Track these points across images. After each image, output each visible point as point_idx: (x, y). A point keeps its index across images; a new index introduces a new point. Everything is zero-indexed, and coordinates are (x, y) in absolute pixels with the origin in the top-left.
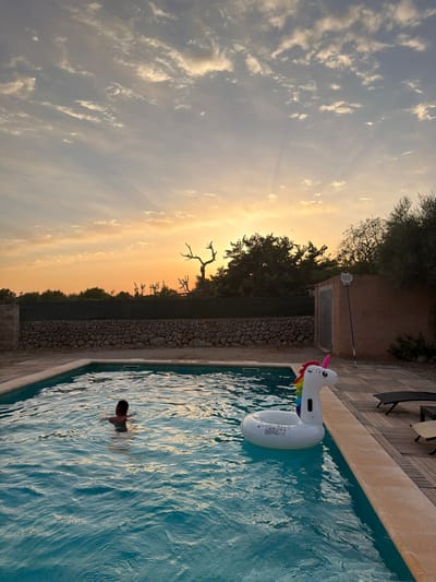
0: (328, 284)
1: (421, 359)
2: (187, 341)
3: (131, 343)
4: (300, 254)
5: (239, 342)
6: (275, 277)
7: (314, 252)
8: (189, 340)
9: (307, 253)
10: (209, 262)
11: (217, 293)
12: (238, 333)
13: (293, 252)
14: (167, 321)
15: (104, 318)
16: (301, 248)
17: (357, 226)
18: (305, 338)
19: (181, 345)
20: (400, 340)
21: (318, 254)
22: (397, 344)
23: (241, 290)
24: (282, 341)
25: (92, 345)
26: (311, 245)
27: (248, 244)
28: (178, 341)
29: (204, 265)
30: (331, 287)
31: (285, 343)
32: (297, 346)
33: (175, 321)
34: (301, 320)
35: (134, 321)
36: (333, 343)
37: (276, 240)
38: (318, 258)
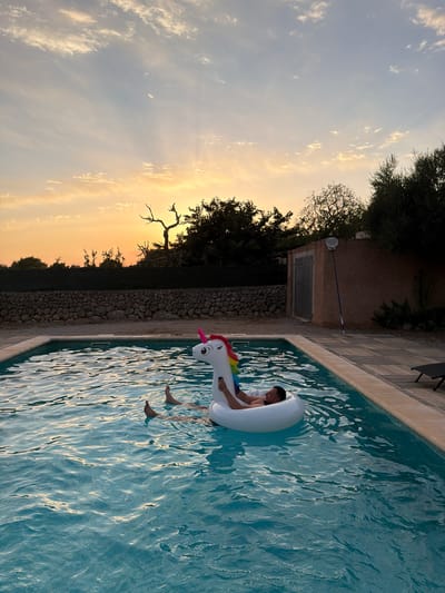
0: (307, 250)
1: (407, 326)
2: (150, 313)
3: (86, 317)
4: (265, 220)
5: (207, 314)
6: (240, 244)
7: (280, 219)
8: (153, 312)
9: (272, 220)
10: (172, 226)
11: (181, 262)
12: (207, 304)
13: (257, 219)
14: (126, 292)
15: (53, 290)
16: (266, 214)
17: (319, 193)
18: (277, 308)
19: (145, 318)
20: (385, 307)
21: (284, 220)
22: (382, 312)
23: (204, 258)
24: (253, 311)
25: (39, 321)
26: (276, 211)
27: (208, 209)
28: (141, 315)
29: (167, 229)
30: (311, 253)
31: (256, 313)
32: (269, 316)
33: (136, 292)
34: (273, 290)
35: (88, 292)
36: (313, 312)
37: (237, 205)
38: (284, 224)
